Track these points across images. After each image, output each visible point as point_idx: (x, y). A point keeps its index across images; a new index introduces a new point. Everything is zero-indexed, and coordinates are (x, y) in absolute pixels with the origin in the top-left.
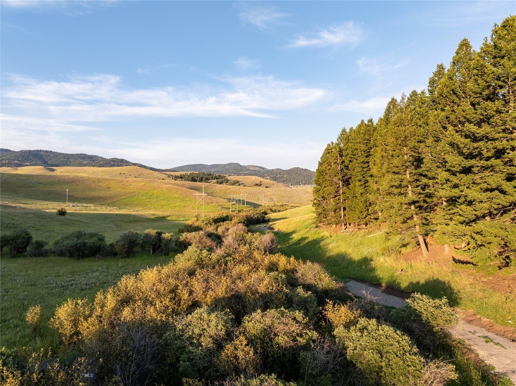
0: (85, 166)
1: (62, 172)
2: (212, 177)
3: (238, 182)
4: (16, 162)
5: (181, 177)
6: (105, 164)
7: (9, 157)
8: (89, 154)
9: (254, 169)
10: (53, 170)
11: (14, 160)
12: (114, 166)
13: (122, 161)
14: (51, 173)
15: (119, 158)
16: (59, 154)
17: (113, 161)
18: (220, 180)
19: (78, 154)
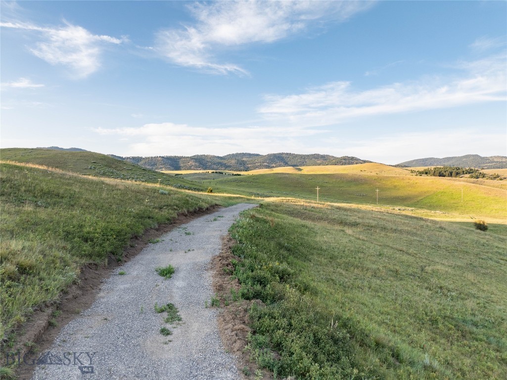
0: (319, 165)
1: (308, 171)
2: (463, 172)
3: (498, 176)
4: (265, 164)
5: (426, 173)
6: (338, 162)
7: (259, 160)
8: (322, 154)
9: (500, 160)
10: (300, 170)
11: (264, 162)
12: (345, 164)
13: (352, 158)
14: (300, 172)
15: (350, 156)
16: (297, 156)
17: (344, 160)
18: (473, 174)
19: (312, 155)
